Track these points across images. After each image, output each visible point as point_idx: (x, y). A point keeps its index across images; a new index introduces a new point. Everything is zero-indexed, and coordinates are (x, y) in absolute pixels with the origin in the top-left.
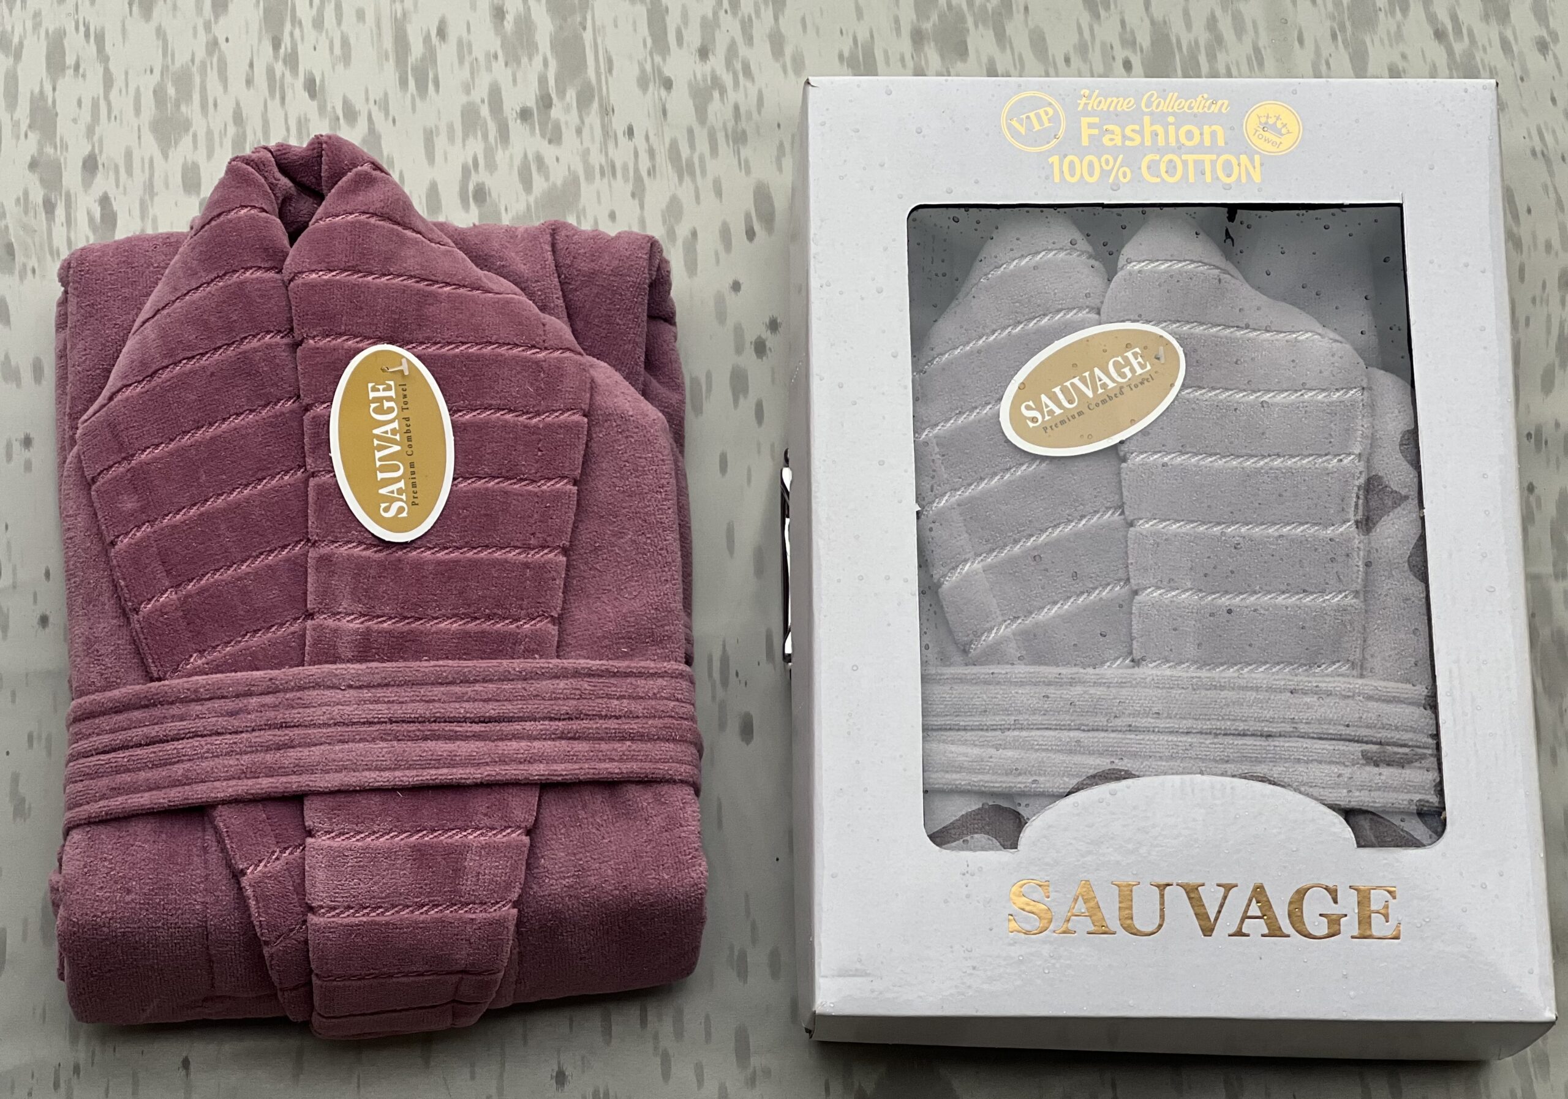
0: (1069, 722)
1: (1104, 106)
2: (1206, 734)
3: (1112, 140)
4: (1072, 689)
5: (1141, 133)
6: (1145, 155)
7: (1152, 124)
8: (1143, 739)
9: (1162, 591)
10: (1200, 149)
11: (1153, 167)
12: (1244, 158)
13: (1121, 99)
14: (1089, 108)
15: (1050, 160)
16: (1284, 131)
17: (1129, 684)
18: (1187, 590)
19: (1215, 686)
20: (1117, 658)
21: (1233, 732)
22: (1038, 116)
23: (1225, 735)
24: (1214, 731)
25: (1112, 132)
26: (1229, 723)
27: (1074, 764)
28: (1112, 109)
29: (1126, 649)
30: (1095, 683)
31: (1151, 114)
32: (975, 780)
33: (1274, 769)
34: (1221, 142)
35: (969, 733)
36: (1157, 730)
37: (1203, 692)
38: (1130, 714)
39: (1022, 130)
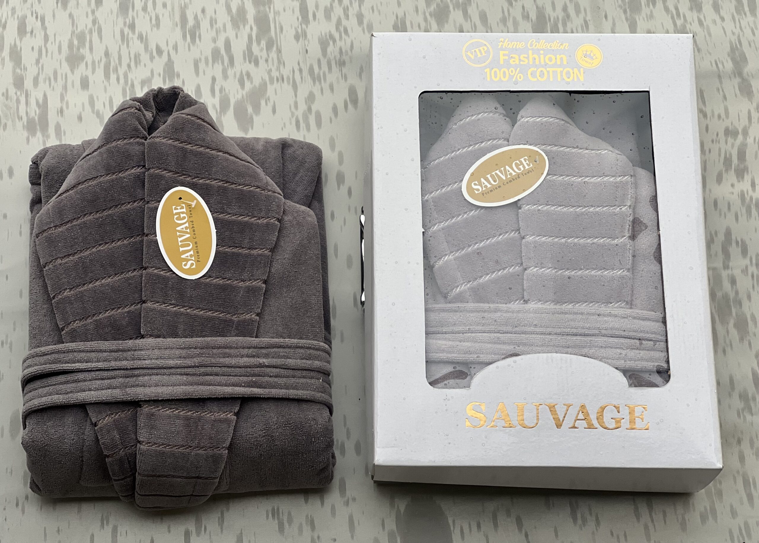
0: (494, 329)
1: (510, 46)
2: (558, 334)
3: (514, 61)
4: (496, 314)
5: (528, 58)
6: (530, 68)
7: (533, 54)
8: (529, 337)
9: (538, 268)
10: (555, 65)
11: (533, 74)
12: (575, 70)
13: (518, 43)
14: (504, 47)
15: (486, 71)
16: (594, 57)
17: (522, 312)
18: (549, 268)
19: (563, 312)
20: (517, 300)
21: (571, 334)
22: (480, 51)
23: (567, 335)
24: (562, 333)
25: (514, 58)
26: (569, 329)
27: (497, 348)
28: (514, 47)
29: (521, 296)
30: (506, 311)
31: (533, 49)
32: (450, 356)
33: (590, 351)
34: (565, 63)
35: (447, 335)
36: (535, 333)
37: (557, 315)
38: (523, 325)
39: (472, 57)
